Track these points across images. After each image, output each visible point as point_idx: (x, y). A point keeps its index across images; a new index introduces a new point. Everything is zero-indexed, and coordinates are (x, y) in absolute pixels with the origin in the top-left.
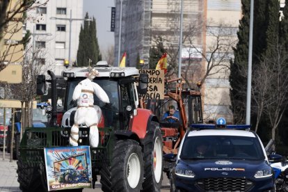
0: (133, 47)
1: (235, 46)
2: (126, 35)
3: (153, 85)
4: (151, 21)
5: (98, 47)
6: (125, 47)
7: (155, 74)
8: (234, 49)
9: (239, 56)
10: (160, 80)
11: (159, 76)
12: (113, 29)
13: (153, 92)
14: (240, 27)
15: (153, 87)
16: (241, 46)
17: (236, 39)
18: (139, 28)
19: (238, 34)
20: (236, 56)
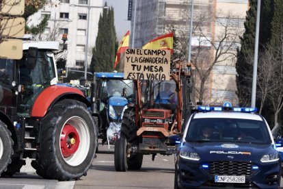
0: (148, 35)
1: (242, 35)
2: (141, 24)
3: (159, 65)
4: (165, 11)
5: (115, 34)
6: (141, 34)
7: (161, 54)
8: (241, 38)
9: (245, 44)
10: (166, 61)
11: (165, 57)
12: (130, 18)
13: (158, 73)
14: (247, 18)
15: (158, 68)
16: (247, 35)
17: (243, 29)
18: (154, 17)
19: (245, 24)
20: (242, 44)
